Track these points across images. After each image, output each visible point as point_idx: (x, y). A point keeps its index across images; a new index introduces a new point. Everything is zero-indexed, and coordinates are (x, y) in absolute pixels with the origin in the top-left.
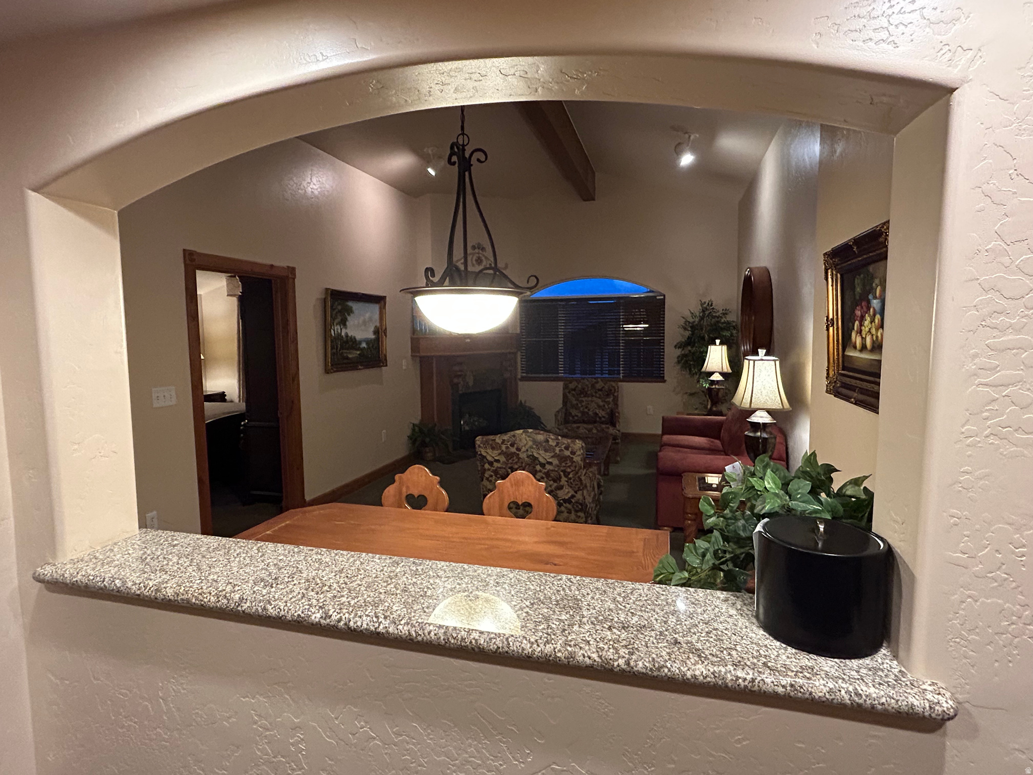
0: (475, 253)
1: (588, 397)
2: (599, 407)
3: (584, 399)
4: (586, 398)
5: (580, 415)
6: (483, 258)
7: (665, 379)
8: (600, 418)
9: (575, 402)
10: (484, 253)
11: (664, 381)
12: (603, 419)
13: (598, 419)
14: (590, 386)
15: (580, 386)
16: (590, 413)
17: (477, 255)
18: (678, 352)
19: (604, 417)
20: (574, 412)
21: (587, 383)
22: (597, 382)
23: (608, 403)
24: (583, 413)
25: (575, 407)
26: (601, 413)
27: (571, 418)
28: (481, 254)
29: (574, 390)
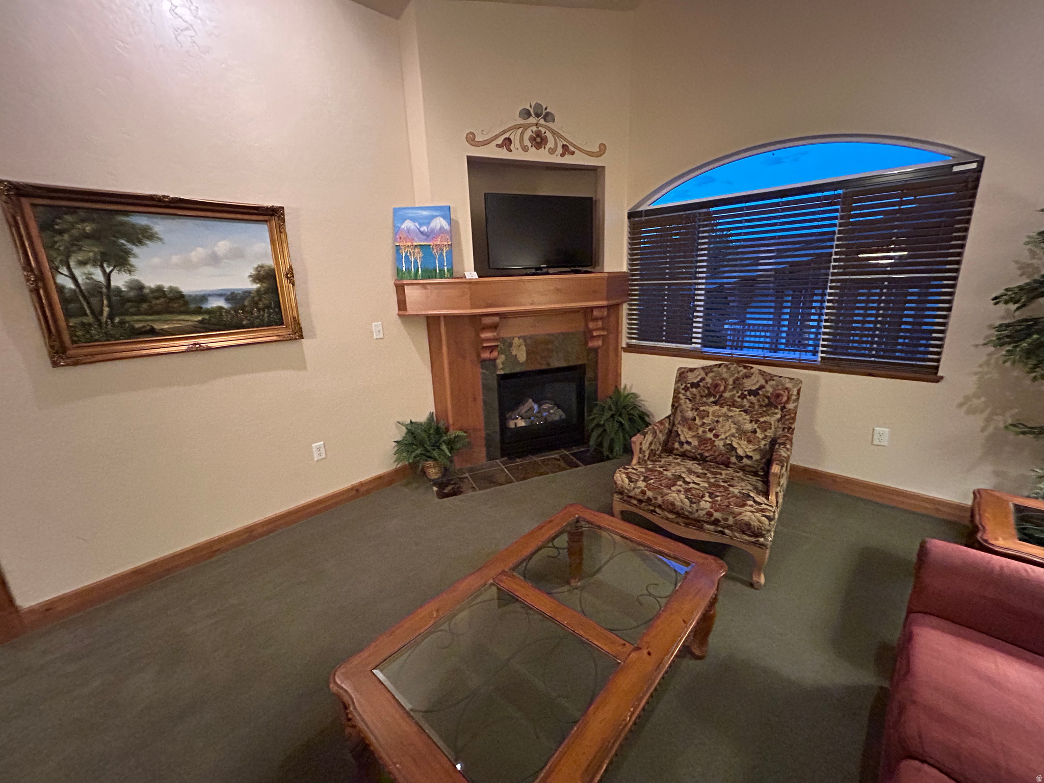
0: (531, 125)
1: (721, 406)
2: (742, 433)
3: (712, 409)
4: (717, 407)
5: (695, 443)
6: (548, 134)
7: (940, 374)
8: (740, 458)
9: (690, 414)
10: (550, 124)
11: (938, 380)
12: (746, 461)
13: (733, 459)
14: (731, 381)
15: (709, 380)
16: (719, 443)
17: (534, 128)
18: (1003, 313)
19: (750, 458)
20: (685, 434)
21: (725, 376)
22: (747, 376)
23: (765, 427)
24: (703, 441)
25: (689, 424)
26: (744, 448)
27: (677, 445)
28: (545, 127)
29: (695, 385)
